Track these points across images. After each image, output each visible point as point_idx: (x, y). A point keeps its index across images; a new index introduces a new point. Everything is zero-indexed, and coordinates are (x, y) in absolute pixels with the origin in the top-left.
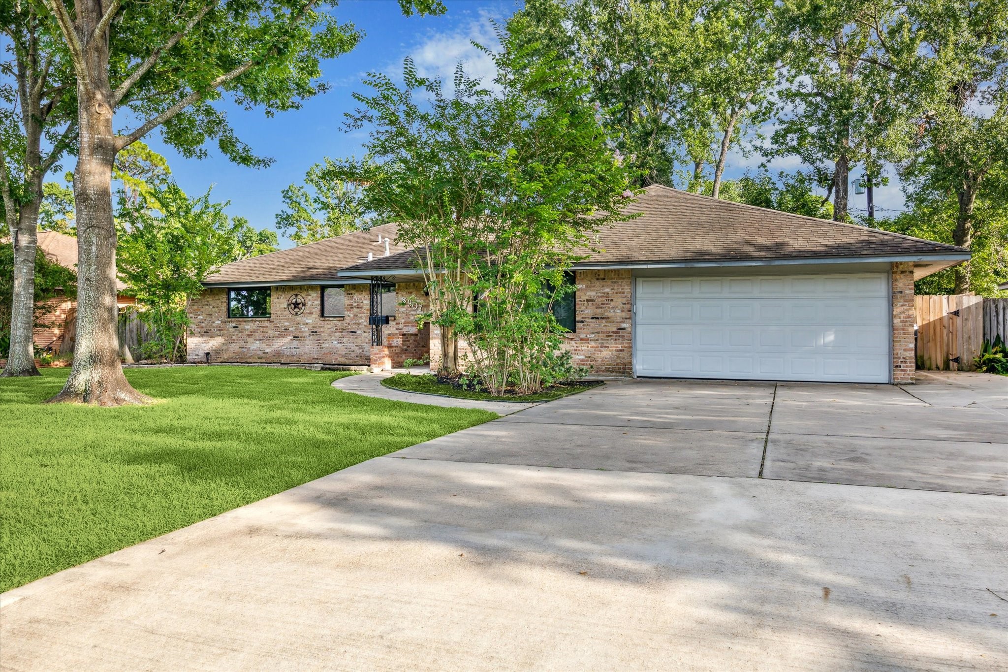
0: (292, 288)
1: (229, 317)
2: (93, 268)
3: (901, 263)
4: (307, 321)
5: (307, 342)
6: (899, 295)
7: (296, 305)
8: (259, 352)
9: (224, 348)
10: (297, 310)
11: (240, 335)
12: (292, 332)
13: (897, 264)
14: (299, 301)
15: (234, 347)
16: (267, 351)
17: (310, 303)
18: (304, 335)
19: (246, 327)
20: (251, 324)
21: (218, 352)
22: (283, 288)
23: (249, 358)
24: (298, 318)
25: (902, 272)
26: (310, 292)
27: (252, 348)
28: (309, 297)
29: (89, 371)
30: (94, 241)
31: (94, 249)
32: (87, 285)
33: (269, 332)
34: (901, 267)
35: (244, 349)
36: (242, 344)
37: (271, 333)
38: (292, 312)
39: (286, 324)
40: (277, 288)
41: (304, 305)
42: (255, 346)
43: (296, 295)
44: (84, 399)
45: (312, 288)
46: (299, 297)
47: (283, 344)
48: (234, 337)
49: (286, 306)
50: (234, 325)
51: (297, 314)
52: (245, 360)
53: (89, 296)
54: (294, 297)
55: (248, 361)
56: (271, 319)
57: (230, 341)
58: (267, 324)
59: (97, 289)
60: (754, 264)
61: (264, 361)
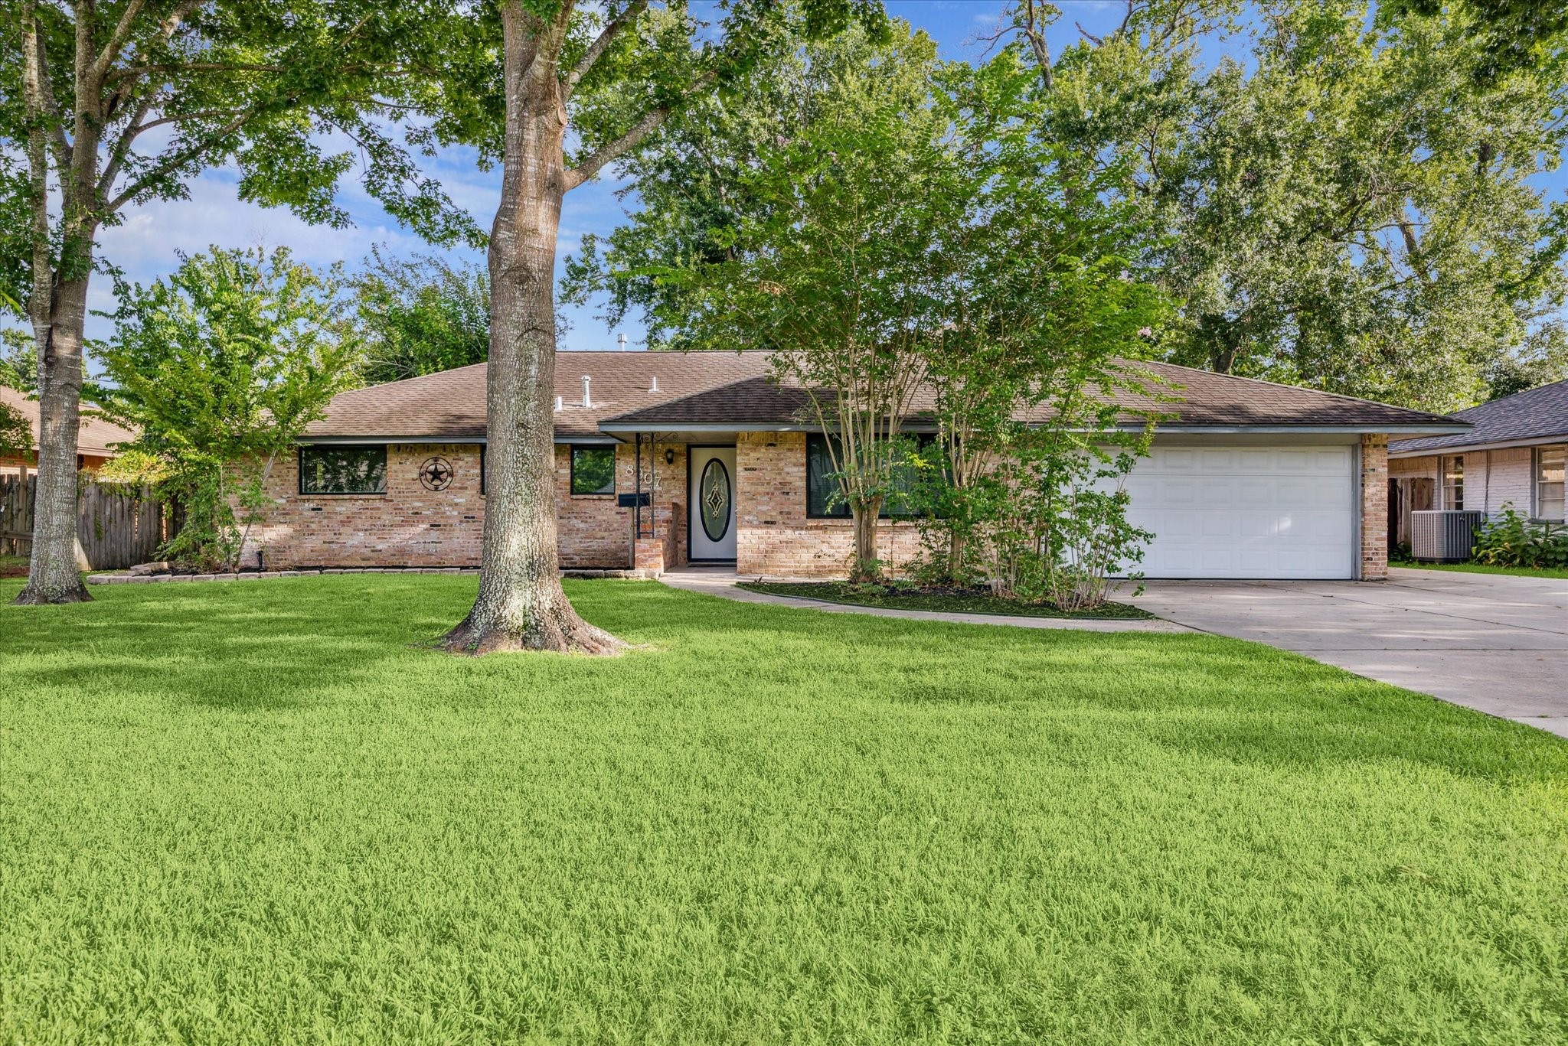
0: (427, 448)
1: (301, 493)
2: (532, 404)
3: (1374, 435)
4: (457, 500)
5: (457, 533)
6: (1371, 473)
7: (436, 475)
8: (363, 550)
9: (293, 543)
10: (437, 482)
11: (325, 522)
12: (427, 517)
13: (1370, 436)
14: (440, 468)
15: (313, 543)
16: (379, 547)
17: (461, 472)
18: (451, 521)
19: (338, 509)
20: (349, 504)
21: (280, 549)
22: (411, 448)
23: (344, 559)
24: (439, 496)
25: (1375, 446)
26: (461, 455)
27: (350, 543)
28: (461, 463)
29: (529, 592)
30: (535, 357)
31: (534, 370)
32: (521, 436)
33: (384, 517)
34: (1374, 440)
35: (333, 546)
36: (330, 536)
37: (386, 519)
38: (429, 486)
39: (417, 504)
40: (398, 447)
41: (451, 475)
42: (355, 540)
43: (436, 460)
44: (524, 642)
45: (465, 448)
46: (441, 461)
47: (411, 536)
48: (313, 526)
49: (415, 476)
50: (312, 505)
51: (436, 488)
52: (336, 563)
53: (524, 456)
54: (431, 461)
55: (343, 563)
56: (388, 497)
57: (305, 531)
58: (378, 504)
59: (539, 443)
60: (1227, 431)
61: (373, 563)
